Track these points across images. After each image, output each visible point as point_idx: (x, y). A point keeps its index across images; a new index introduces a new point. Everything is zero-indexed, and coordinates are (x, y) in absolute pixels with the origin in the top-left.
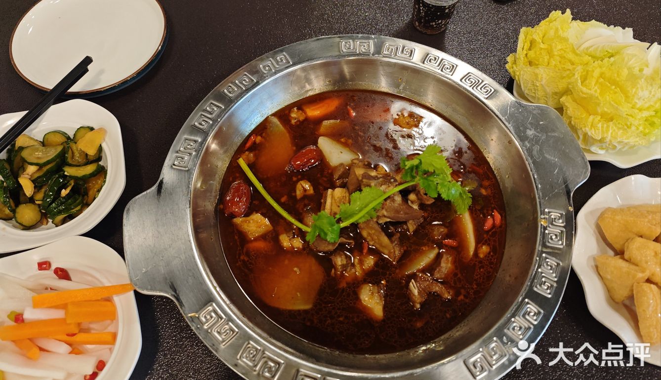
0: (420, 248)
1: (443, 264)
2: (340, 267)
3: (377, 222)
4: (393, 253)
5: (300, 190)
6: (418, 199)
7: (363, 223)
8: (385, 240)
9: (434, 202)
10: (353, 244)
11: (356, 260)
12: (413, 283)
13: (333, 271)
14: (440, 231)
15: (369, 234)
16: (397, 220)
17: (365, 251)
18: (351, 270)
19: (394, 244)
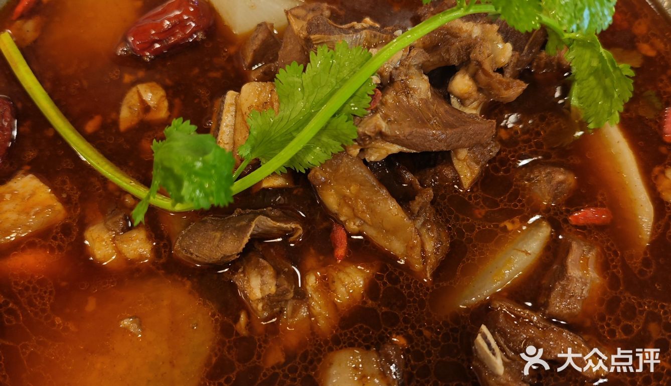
0: (497, 226)
1: (574, 272)
2: (260, 306)
3: (365, 161)
4: (418, 249)
5: (130, 108)
6: (480, 90)
7: (322, 165)
8: (391, 208)
9: (525, 91)
10: (300, 232)
11: (312, 280)
12: (485, 338)
13: (243, 318)
14: (554, 182)
15: (344, 199)
16: (422, 149)
17: (341, 251)
18: (295, 311)
19: (419, 223)
